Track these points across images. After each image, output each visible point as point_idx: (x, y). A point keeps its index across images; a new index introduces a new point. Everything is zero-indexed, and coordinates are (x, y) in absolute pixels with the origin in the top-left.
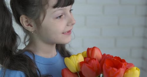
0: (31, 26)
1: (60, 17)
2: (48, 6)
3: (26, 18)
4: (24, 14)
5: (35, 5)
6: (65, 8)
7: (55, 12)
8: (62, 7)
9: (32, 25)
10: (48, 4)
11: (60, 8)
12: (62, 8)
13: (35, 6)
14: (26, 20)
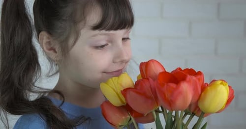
0: (55, 52)
1: (103, 46)
2: (85, 23)
3: (48, 38)
4: (45, 31)
5: (64, 18)
6: (112, 32)
7: (95, 36)
8: (107, 30)
9: (56, 50)
10: (85, 21)
11: (103, 32)
12: (107, 32)
13: (64, 20)
14: (48, 40)
